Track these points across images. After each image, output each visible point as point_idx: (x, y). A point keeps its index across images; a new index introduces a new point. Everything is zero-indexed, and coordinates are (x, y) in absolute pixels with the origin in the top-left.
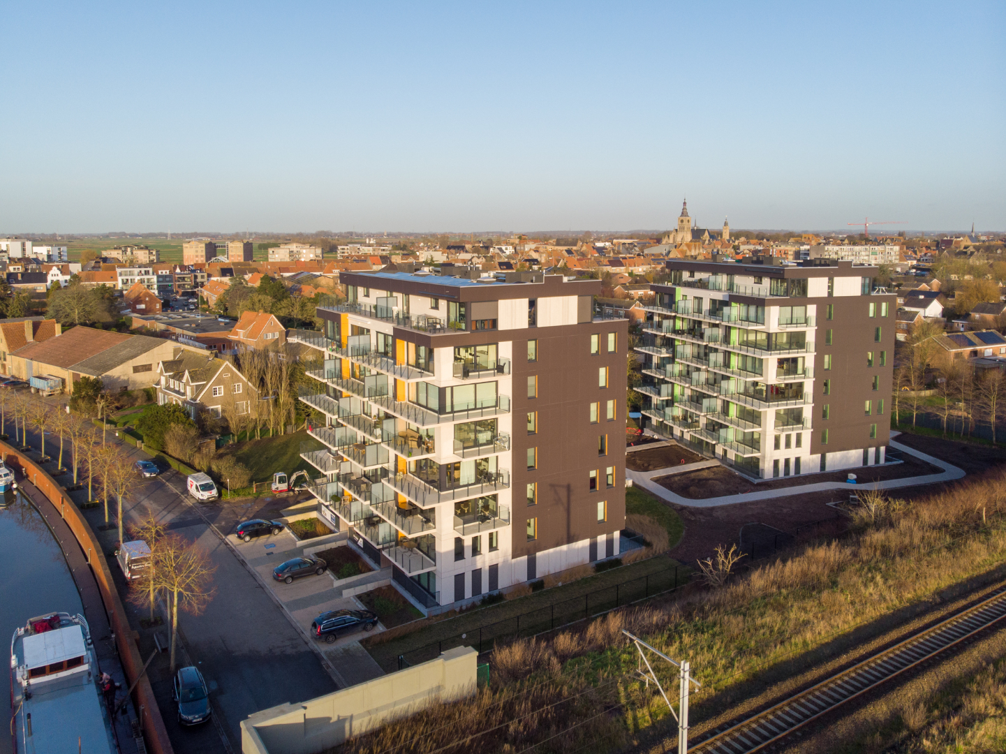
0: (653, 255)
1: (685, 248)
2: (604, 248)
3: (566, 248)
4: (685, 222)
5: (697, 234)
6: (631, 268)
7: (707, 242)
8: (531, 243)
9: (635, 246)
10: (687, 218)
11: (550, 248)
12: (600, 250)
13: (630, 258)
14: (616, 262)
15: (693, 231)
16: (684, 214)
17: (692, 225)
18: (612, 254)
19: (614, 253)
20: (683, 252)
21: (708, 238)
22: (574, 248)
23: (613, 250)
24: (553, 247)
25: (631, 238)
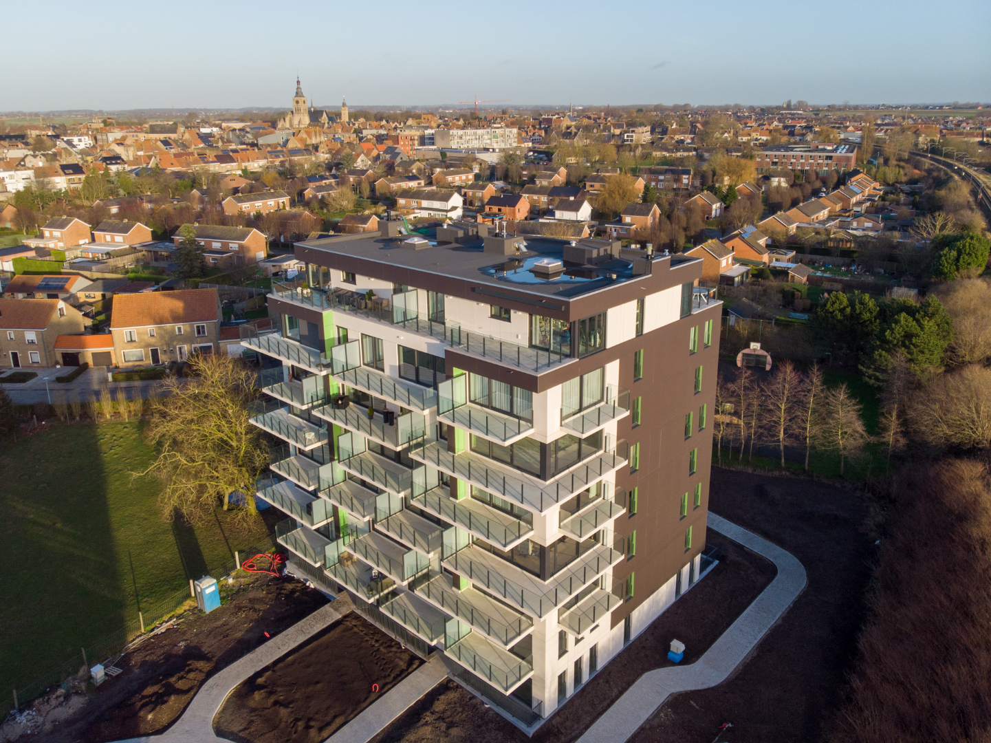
0: (269, 145)
1: (305, 136)
2: (210, 135)
3: (162, 136)
4: (301, 103)
5: (315, 115)
6: (244, 164)
7: (326, 125)
8: (116, 130)
9: (247, 132)
10: (303, 99)
11: (142, 137)
12: (205, 138)
13: (242, 150)
14: (225, 158)
15: (310, 112)
16: (299, 94)
17: (308, 104)
18: (220, 144)
19: (223, 142)
20: (302, 141)
21: (327, 121)
22: (173, 136)
23: (222, 138)
24: (146, 135)
25: (242, 121)
